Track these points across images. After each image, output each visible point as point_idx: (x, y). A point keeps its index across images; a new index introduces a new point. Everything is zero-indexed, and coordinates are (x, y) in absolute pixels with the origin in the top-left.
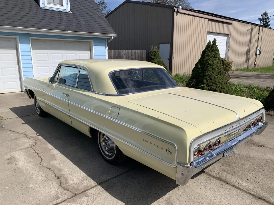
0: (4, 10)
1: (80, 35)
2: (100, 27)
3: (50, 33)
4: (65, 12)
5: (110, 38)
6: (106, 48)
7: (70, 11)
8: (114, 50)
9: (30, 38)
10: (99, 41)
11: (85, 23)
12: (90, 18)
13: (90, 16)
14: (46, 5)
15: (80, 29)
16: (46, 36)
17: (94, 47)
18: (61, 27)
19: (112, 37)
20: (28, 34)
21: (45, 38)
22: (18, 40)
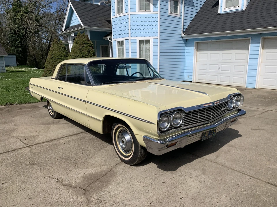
20: (260, 34)
22: (250, 41)
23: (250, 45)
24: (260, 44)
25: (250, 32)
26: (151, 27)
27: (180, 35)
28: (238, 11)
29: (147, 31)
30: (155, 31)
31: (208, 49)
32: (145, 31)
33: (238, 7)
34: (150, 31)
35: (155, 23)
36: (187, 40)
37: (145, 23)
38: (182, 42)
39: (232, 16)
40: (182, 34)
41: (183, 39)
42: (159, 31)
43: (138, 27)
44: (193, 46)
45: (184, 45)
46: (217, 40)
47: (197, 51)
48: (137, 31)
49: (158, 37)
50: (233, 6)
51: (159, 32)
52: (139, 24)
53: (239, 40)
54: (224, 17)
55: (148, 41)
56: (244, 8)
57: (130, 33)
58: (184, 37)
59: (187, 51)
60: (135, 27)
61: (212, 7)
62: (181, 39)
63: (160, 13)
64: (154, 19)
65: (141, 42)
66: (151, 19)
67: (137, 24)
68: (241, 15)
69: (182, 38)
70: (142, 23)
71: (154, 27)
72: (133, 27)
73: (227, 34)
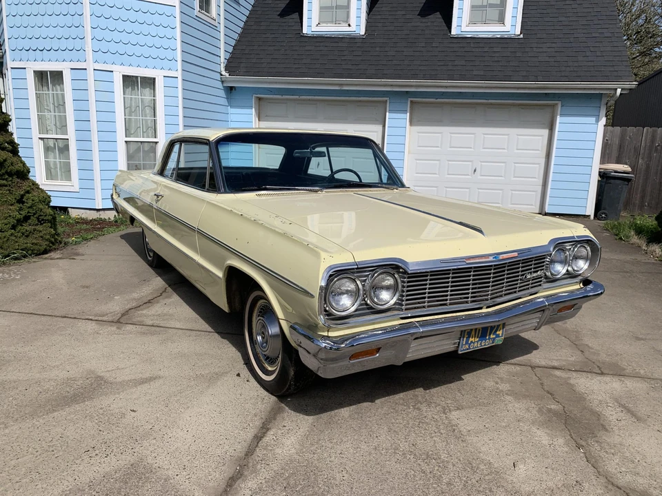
0: (378, 49)
1: (518, 88)
2: (590, 64)
3: (446, 87)
4: (506, 36)
5: (612, 92)
6: (597, 121)
7: (519, 33)
8: (650, 130)
9: (410, 99)
10: (582, 102)
11: (547, 59)
12: (570, 45)
13: (572, 40)
14: (464, 28)
15: (524, 74)
16: (443, 95)
17: (559, 119)
18: (475, 73)
19: (619, 91)
20: (407, 92)
21: (438, 100)
22: (388, 106)
23: (387, 113)
24: (408, 114)
25: (392, 85)
26: (158, 42)
27: (219, 74)
28: (348, 35)
29: (146, 51)
30: (169, 54)
31: (287, 117)
32: (138, 50)
33: (349, 25)
34: (154, 52)
35: (168, 32)
36: (231, 88)
37: (137, 28)
38: (222, 93)
39: (340, 44)
40: (224, 73)
41: (224, 87)
42: (179, 55)
43: (116, 36)
44: (251, 107)
45: (224, 101)
46: (313, 97)
47: (259, 120)
48: (113, 47)
49: (179, 74)
50: (336, 22)
51: (179, 59)
52: (120, 25)
53: (360, 101)
54: (322, 44)
55: (150, 82)
56: (362, 31)
57: (89, 48)
58: (225, 81)
59: (232, 117)
60: (108, 35)
61: (279, 15)
62: (219, 85)
63: (181, 7)
64: (165, 21)
65: (129, 81)
66: (157, 19)
67: (112, 24)
68: (358, 45)
69: (222, 82)
70: (129, 27)
71: (166, 43)
72: (99, 34)
73: (341, 85)
